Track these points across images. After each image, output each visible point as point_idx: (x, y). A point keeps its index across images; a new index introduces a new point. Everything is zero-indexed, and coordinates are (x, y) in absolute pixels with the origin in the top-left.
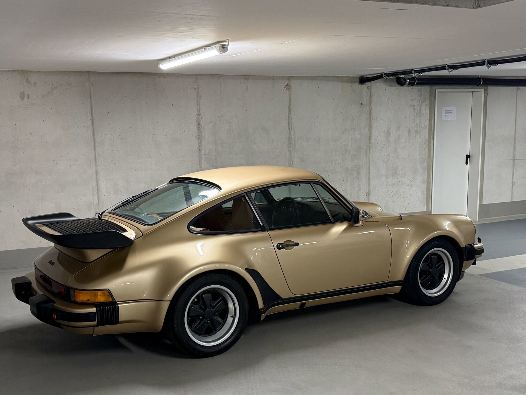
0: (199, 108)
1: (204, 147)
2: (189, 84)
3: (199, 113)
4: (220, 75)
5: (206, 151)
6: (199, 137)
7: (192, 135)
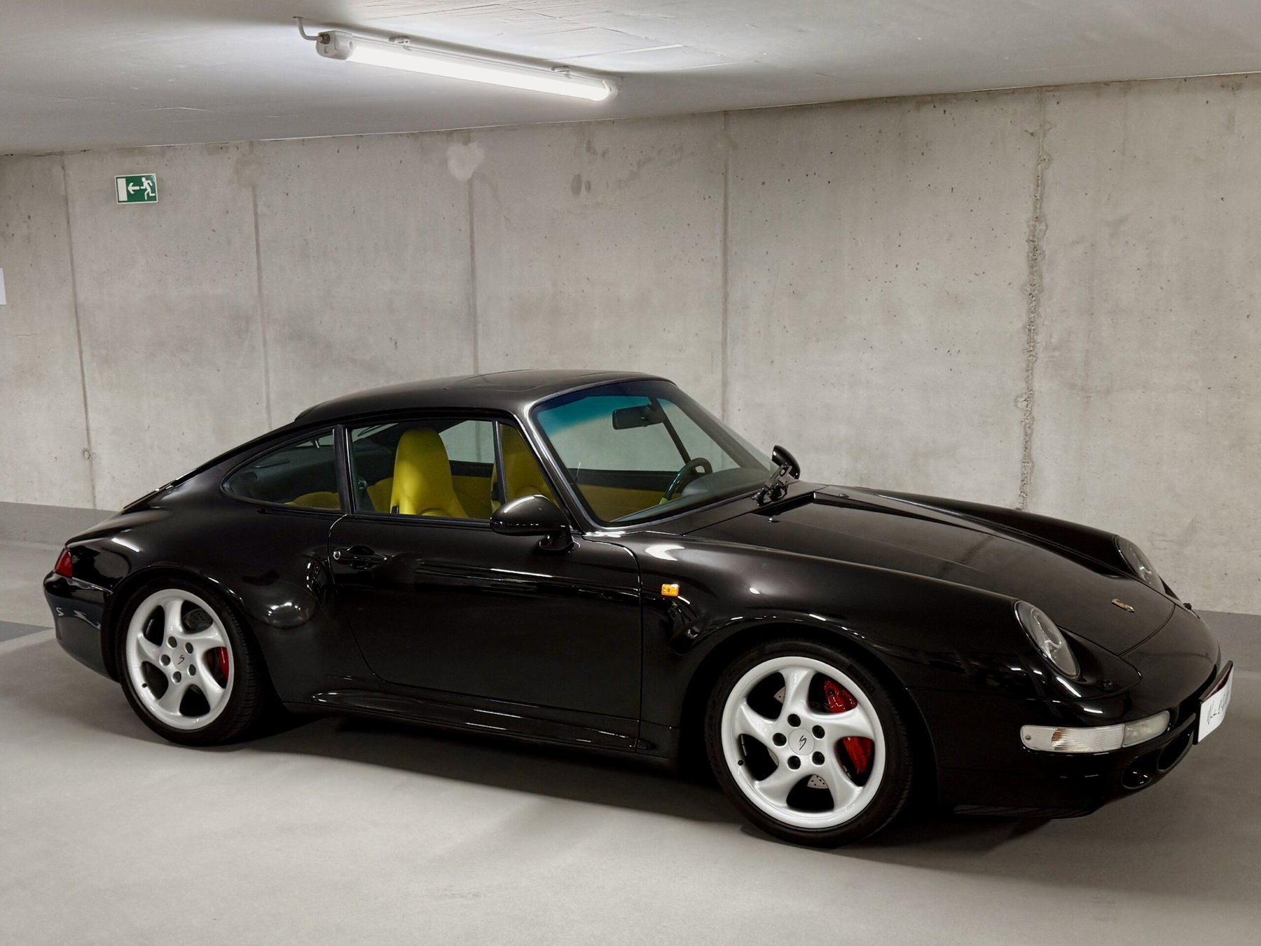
0: (1041, 198)
1: (1046, 323)
2: (1011, 122)
3: (1038, 211)
4: (1129, 81)
5: (1051, 336)
6: (1034, 291)
7: (1010, 284)
